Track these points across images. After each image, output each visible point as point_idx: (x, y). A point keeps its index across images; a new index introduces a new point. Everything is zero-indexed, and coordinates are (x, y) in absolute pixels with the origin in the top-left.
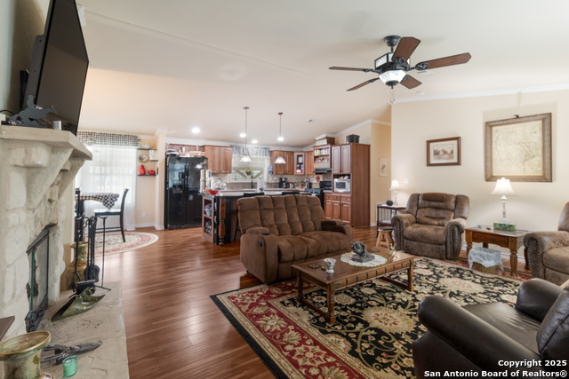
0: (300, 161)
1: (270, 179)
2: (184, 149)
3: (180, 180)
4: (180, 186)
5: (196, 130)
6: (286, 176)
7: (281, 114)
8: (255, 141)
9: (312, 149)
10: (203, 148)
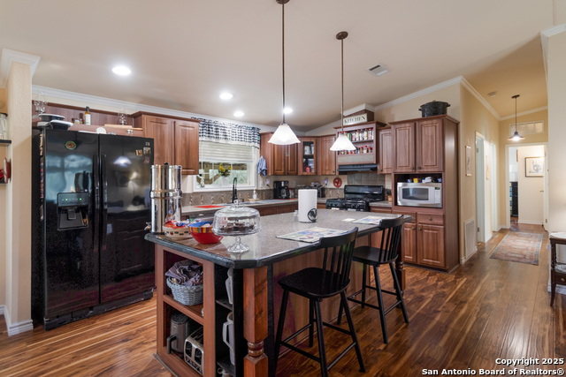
0: (307, 153)
1: (261, 182)
2: (88, 117)
3: (78, 191)
4: (81, 209)
5: (122, 71)
6: (286, 178)
7: (342, 36)
8: (239, 114)
9: (334, 132)
10: (135, 119)
